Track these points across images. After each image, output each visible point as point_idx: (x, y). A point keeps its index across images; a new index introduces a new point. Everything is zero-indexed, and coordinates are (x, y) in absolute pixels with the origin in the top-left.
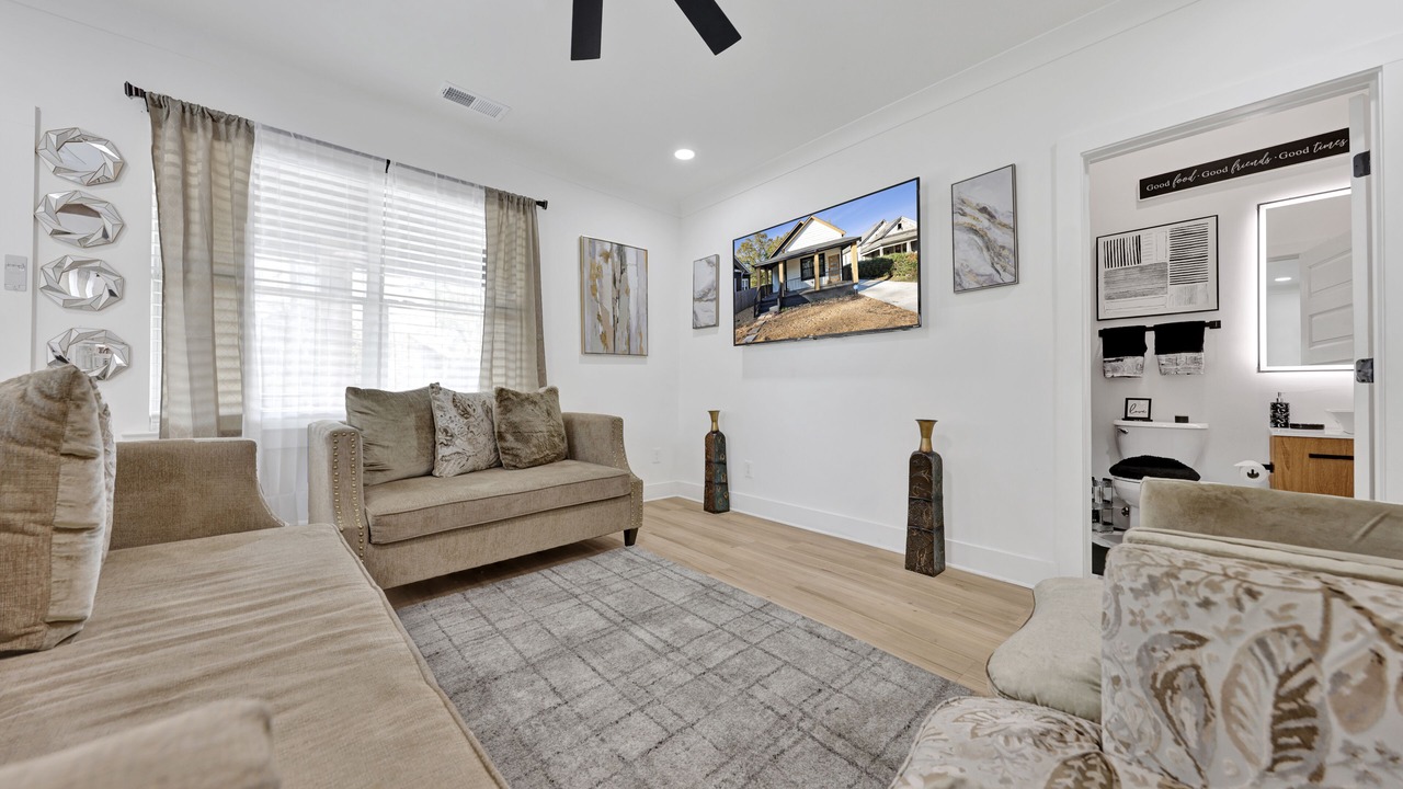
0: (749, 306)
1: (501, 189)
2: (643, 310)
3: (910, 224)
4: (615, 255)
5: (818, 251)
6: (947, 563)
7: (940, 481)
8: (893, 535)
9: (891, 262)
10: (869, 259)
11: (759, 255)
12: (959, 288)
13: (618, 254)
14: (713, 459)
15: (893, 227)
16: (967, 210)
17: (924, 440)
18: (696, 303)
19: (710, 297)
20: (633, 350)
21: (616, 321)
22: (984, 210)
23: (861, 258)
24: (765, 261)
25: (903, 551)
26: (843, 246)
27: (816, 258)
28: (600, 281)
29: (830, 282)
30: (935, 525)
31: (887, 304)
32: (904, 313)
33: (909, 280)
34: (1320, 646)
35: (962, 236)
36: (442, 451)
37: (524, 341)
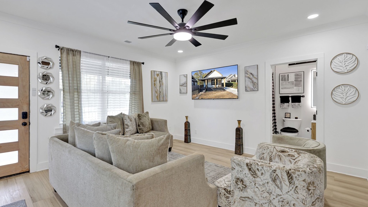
0: (197, 90)
1: (133, 60)
2: (167, 89)
3: (236, 76)
4: (160, 75)
5: (216, 78)
6: (244, 152)
7: (242, 134)
8: (232, 147)
9: (233, 84)
10: (228, 82)
11: (200, 77)
12: (246, 90)
13: (161, 74)
14: (187, 129)
15: (233, 76)
16: (248, 73)
17: (239, 125)
18: (181, 87)
19: (184, 85)
20: (164, 100)
21: (160, 92)
22: (251, 74)
23: (226, 82)
24: (201, 79)
25: (234, 150)
26: (222, 78)
27: (215, 80)
28: (156, 82)
29: (218, 86)
30: (241, 144)
31: (231, 93)
32: (235, 95)
33: (236, 88)
34: (272, 153)
35: (247, 79)
36: (126, 130)
37: (139, 100)
